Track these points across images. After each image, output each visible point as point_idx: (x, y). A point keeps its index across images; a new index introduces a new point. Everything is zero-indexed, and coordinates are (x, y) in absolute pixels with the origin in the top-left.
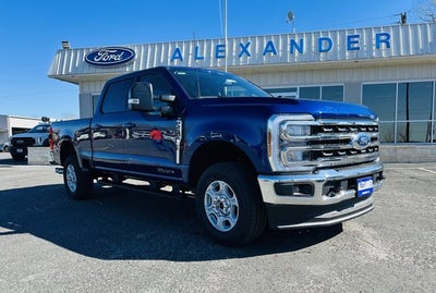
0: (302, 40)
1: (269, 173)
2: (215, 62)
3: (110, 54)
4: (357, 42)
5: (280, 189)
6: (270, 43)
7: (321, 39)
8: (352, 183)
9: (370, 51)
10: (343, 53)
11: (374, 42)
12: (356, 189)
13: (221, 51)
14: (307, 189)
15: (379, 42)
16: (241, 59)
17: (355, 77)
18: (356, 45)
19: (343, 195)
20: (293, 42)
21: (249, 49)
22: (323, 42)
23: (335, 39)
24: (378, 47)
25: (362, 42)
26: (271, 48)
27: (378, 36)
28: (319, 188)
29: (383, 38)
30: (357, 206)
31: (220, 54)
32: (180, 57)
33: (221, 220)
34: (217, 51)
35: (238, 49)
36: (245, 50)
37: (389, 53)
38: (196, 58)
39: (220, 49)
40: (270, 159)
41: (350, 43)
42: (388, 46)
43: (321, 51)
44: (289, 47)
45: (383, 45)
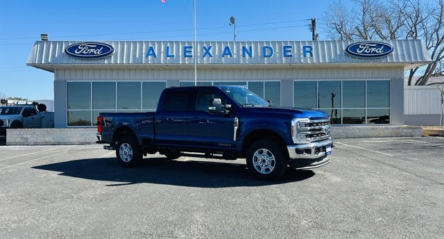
0: (251, 48)
1: (292, 144)
2: (184, 60)
3: (90, 48)
4: (290, 51)
5: (298, 151)
6: (227, 48)
7: (264, 48)
8: (324, 148)
9: (299, 58)
10: (281, 58)
11: (302, 52)
12: (325, 151)
13: (188, 52)
14: (308, 151)
15: (305, 52)
16: (205, 59)
17: (288, 76)
18: (289, 54)
19: (321, 154)
20: (244, 48)
21: (211, 51)
22: (266, 49)
23: (275, 47)
24: (305, 56)
25: (294, 52)
26: (227, 51)
27: (304, 47)
28: (313, 151)
29: (308, 49)
30: (324, 160)
31: (187, 54)
32: (154, 54)
33: (263, 168)
34: (185, 52)
35: (202, 51)
36: (207, 52)
37: (312, 60)
38: (168, 56)
39: (187, 50)
40: (293, 138)
41: (285, 52)
42: (312, 55)
43: (265, 56)
44: (241, 52)
45: (308, 54)
